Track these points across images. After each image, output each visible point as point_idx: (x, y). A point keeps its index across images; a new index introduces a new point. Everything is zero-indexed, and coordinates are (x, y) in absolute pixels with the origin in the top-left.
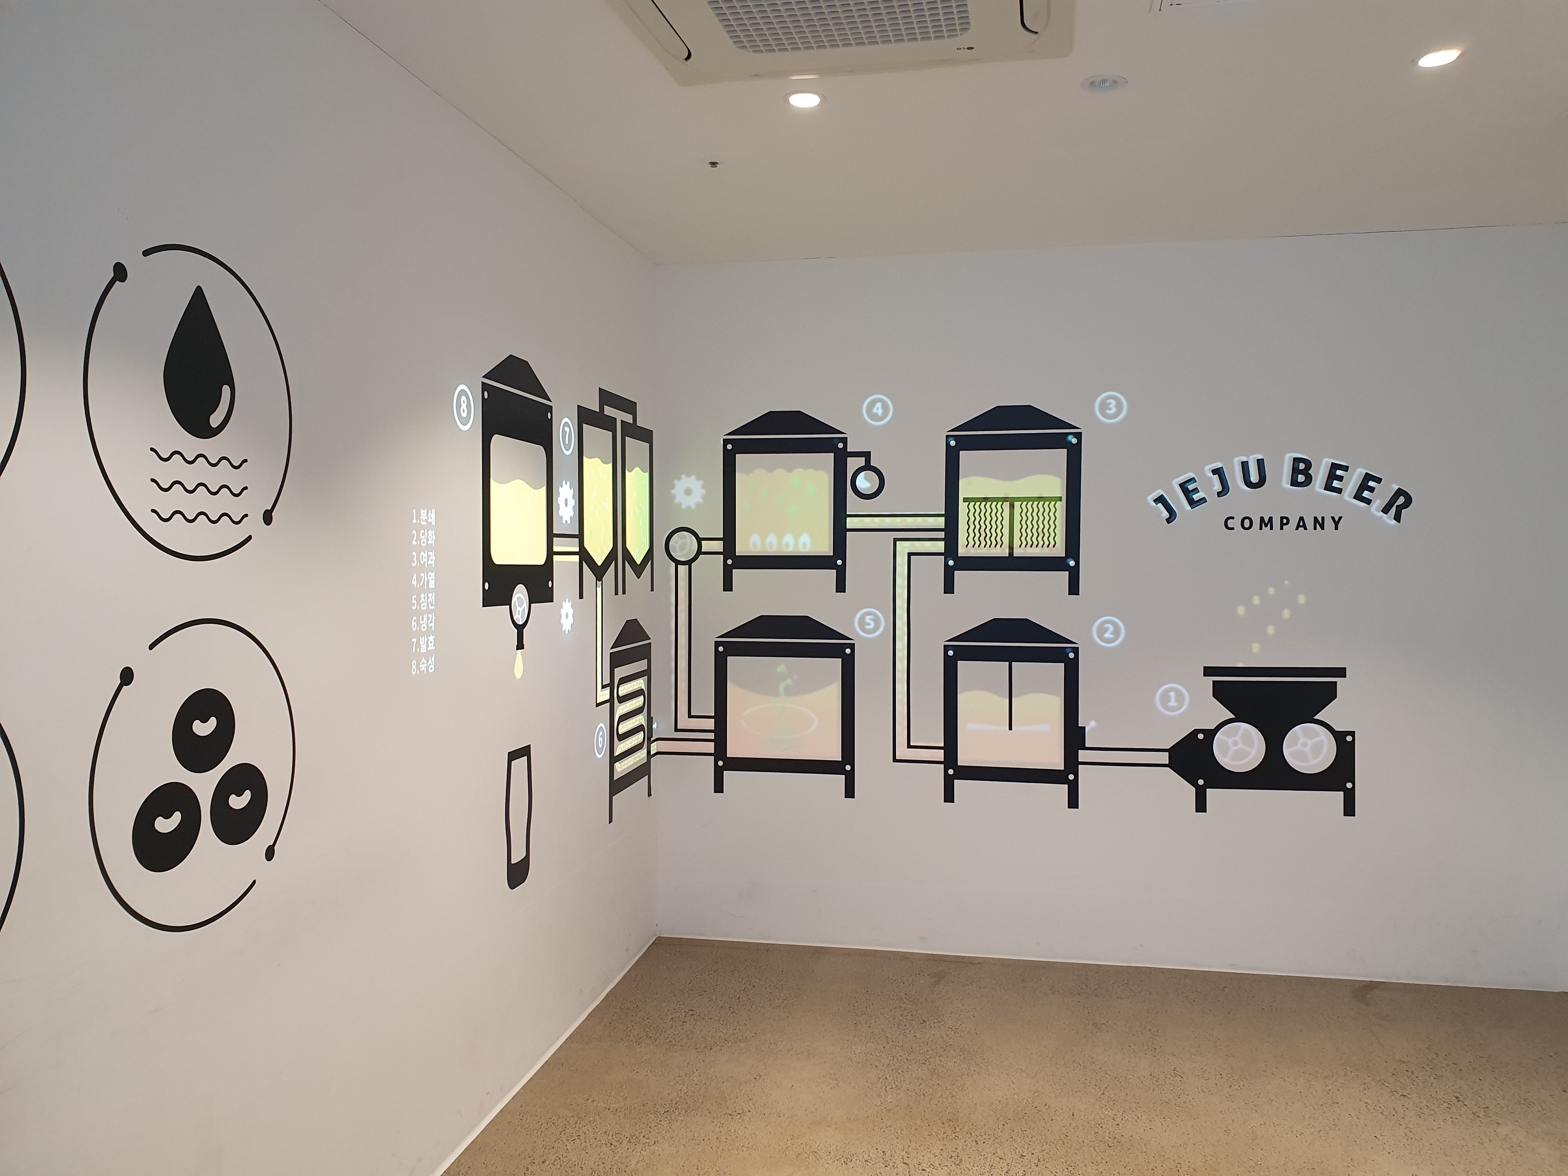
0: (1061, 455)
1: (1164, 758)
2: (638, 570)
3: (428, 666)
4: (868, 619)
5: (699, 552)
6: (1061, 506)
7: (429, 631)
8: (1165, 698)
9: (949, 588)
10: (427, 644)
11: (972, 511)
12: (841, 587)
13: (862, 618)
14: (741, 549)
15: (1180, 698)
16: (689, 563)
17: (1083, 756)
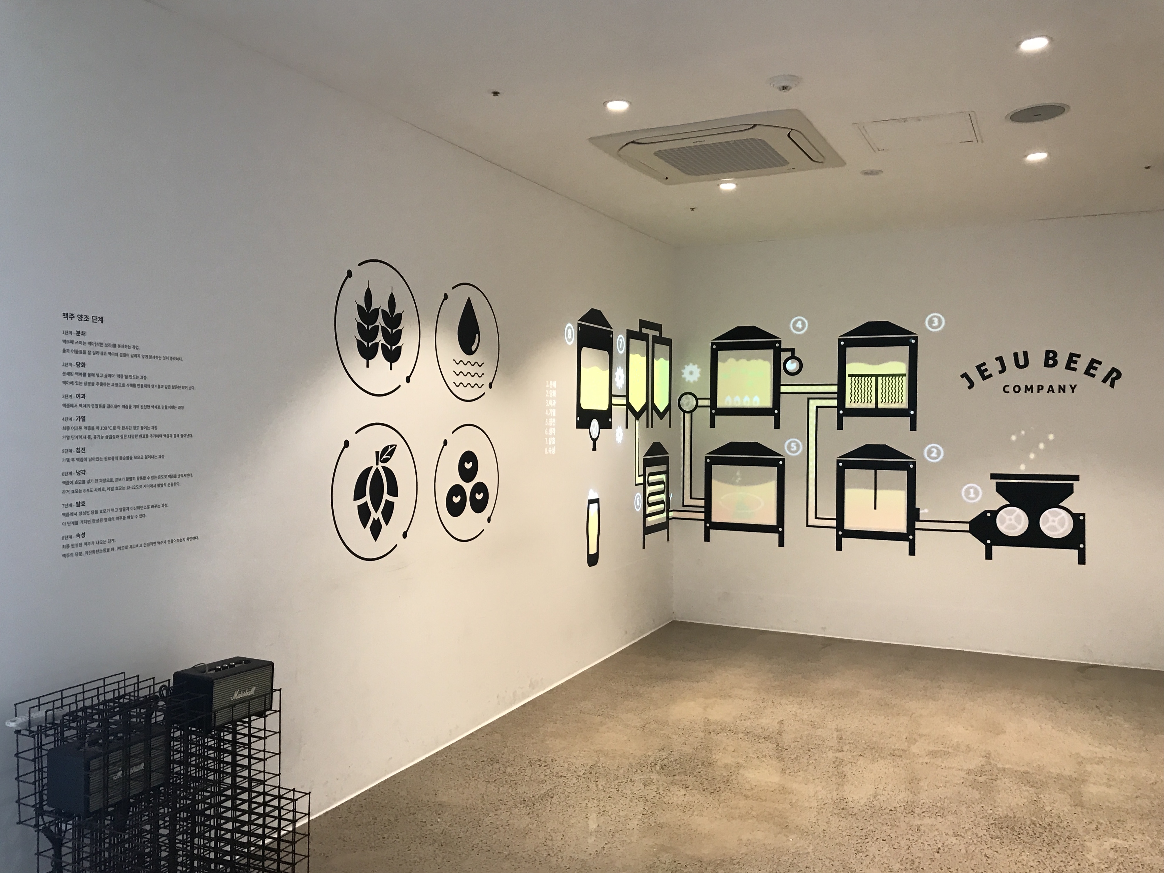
0: (905, 350)
1: (967, 527)
2: (661, 415)
3: (552, 451)
4: (793, 445)
5: (697, 406)
6: (905, 379)
7: (553, 436)
8: (967, 492)
9: (840, 427)
10: (552, 441)
11: (854, 382)
12: (777, 426)
13: (790, 443)
14: (720, 404)
15: (976, 493)
16: (691, 412)
17: (918, 525)
